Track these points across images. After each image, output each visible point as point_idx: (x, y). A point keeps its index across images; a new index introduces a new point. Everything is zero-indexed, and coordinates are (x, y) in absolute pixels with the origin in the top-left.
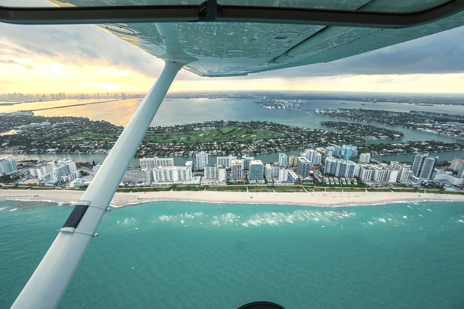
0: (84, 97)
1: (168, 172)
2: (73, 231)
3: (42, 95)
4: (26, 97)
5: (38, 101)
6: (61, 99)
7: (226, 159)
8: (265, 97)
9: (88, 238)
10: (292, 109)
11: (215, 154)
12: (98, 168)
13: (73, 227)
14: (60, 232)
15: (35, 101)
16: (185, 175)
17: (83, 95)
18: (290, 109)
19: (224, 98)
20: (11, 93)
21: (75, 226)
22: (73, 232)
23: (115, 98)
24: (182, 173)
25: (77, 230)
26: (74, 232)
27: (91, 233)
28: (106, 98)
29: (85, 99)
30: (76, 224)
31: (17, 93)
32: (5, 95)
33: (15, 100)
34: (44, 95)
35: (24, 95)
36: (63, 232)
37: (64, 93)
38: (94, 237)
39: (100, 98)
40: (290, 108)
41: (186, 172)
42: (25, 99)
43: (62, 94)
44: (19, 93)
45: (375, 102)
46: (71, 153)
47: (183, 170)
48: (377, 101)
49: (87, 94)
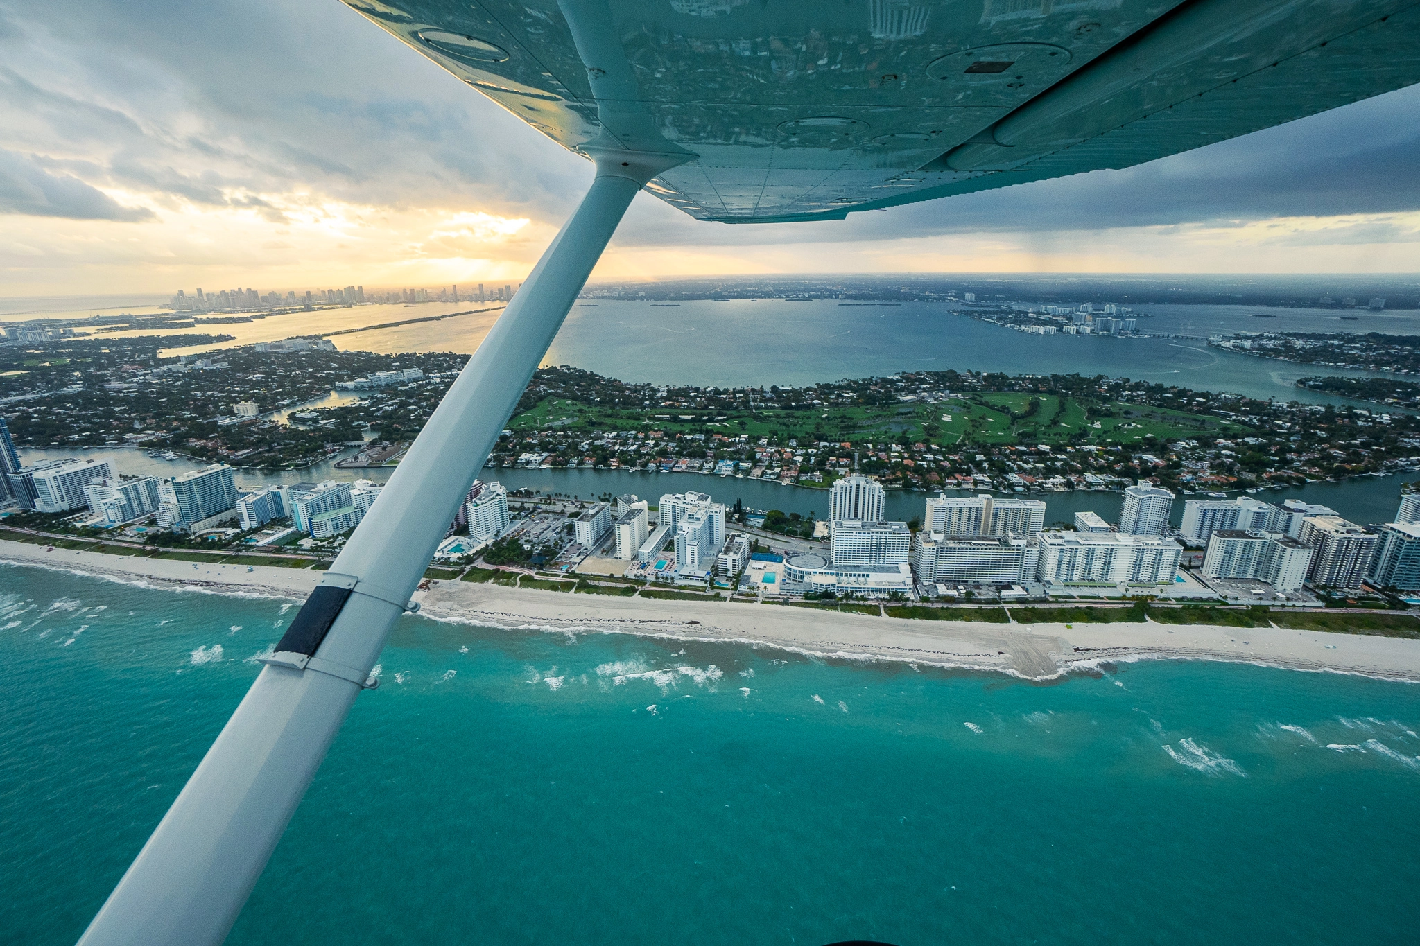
0: (414, 298)
1: (1099, 554)
2: (304, 663)
3: (305, 295)
4: (265, 299)
5: (303, 310)
6: (356, 305)
7: (1230, 508)
8: (970, 297)
9: (348, 689)
10: (1114, 334)
11: (1101, 488)
12: (854, 532)
13: (305, 653)
14: (267, 666)
15: (294, 311)
16: (1156, 566)
17: (412, 290)
18: (1108, 336)
19: (832, 298)
20: (228, 290)
21: (311, 652)
22: (302, 668)
23: (500, 300)
24: (1148, 558)
25: (315, 662)
26: (305, 668)
27: (356, 677)
28: (476, 301)
29: (418, 302)
30: (314, 645)
31: (244, 290)
32: (213, 294)
33: (238, 308)
34: (308, 293)
35: (260, 296)
36: (276, 665)
37: (360, 288)
38: (363, 688)
39: (458, 301)
40: (1109, 331)
41: (1165, 555)
42: (264, 304)
43: (356, 289)
44: (249, 290)
45: (1377, 309)
46: (600, 470)
47: (1153, 547)
48: (1388, 306)
49: (422, 290)
